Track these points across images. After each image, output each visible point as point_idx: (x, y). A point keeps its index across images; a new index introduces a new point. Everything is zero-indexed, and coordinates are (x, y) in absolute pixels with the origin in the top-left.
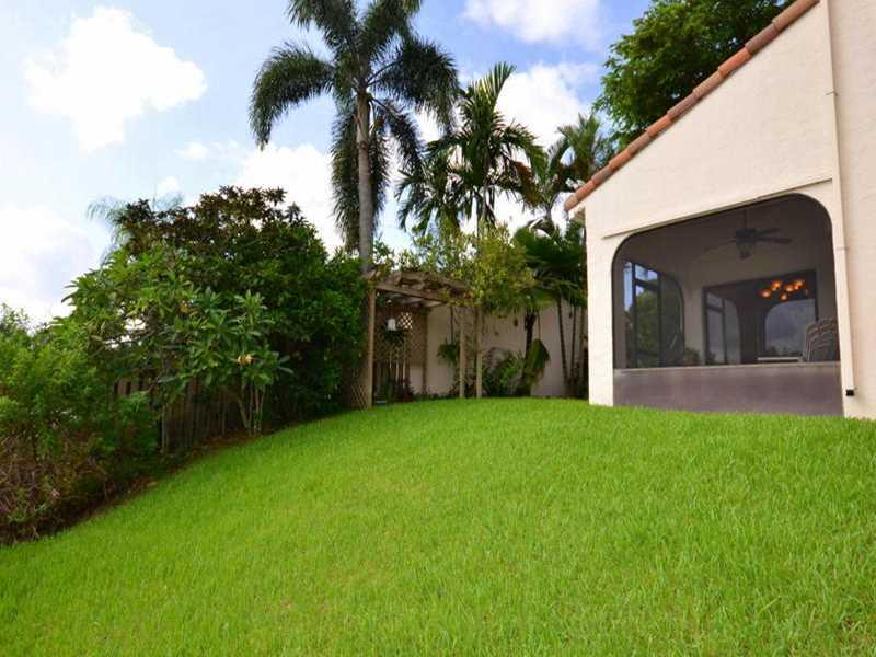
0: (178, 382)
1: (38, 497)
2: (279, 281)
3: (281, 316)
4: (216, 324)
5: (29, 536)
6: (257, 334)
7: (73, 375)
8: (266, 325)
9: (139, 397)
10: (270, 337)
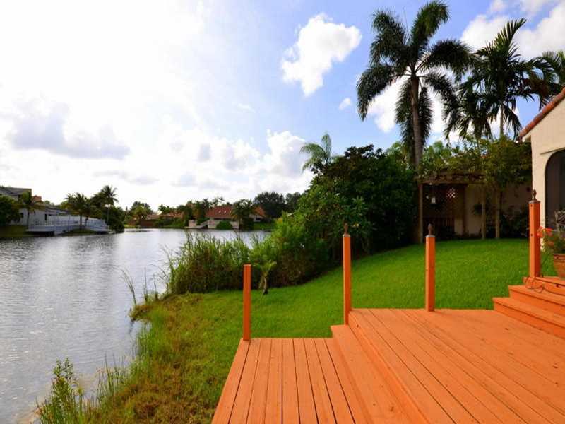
0: (334, 235)
1: (296, 273)
2: (370, 189)
3: (372, 205)
4: (346, 212)
5: (294, 285)
6: (361, 214)
7: (302, 234)
8: (365, 211)
9: (322, 241)
10: (367, 216)
